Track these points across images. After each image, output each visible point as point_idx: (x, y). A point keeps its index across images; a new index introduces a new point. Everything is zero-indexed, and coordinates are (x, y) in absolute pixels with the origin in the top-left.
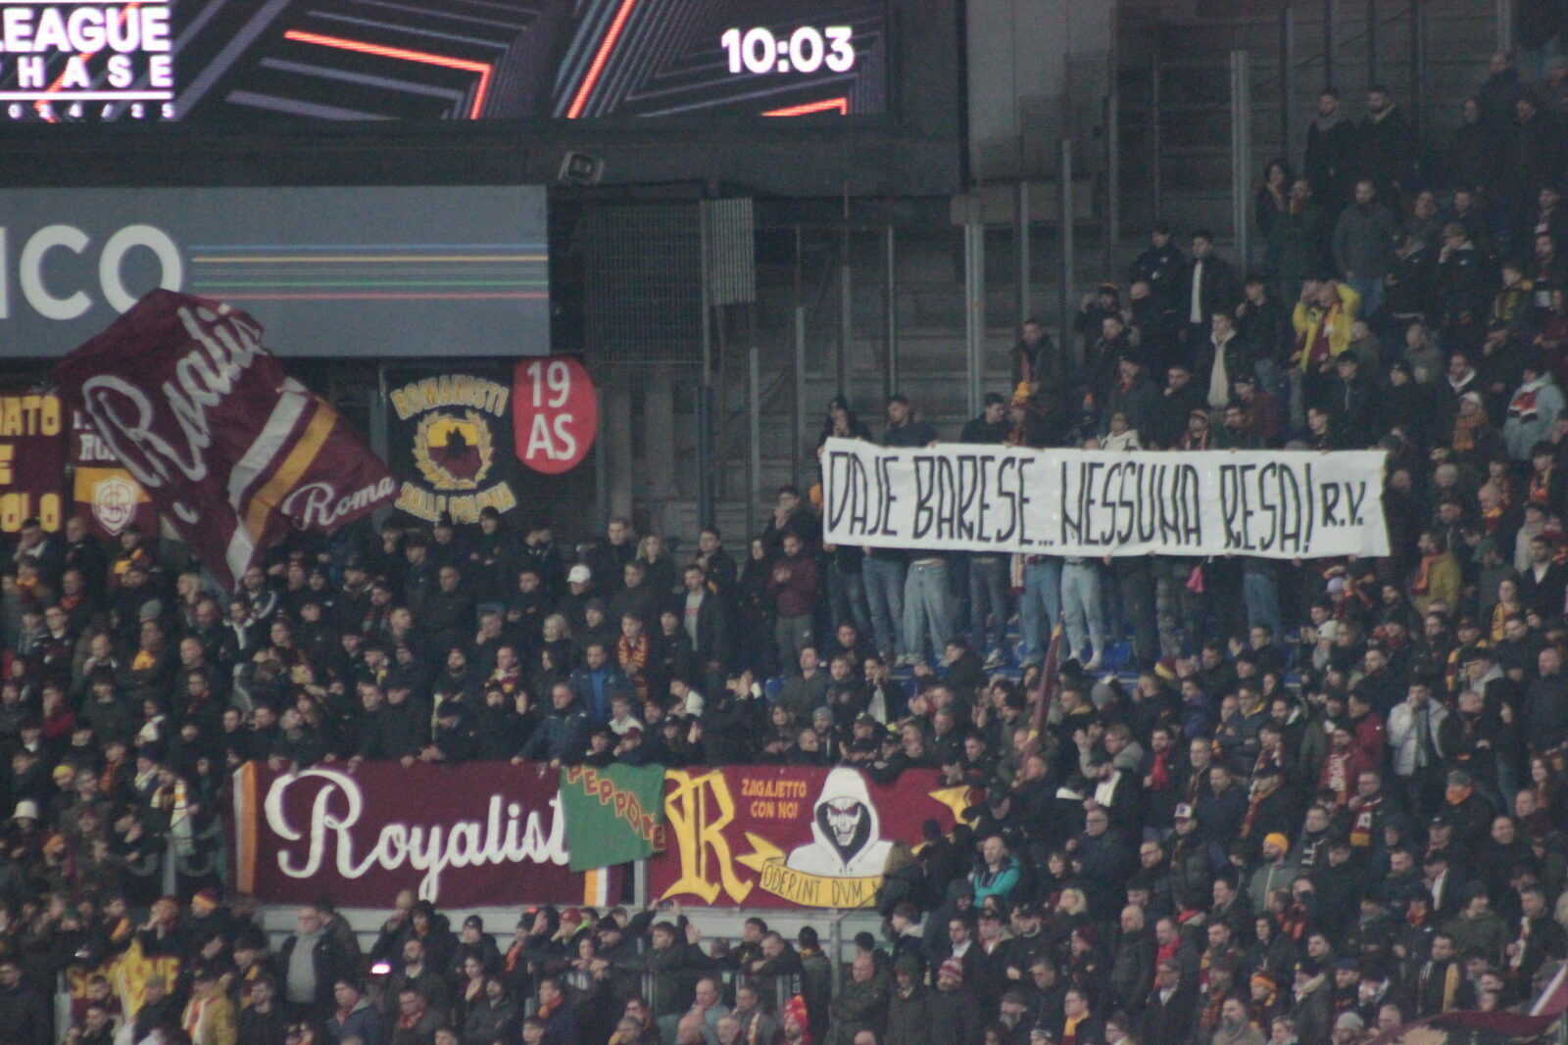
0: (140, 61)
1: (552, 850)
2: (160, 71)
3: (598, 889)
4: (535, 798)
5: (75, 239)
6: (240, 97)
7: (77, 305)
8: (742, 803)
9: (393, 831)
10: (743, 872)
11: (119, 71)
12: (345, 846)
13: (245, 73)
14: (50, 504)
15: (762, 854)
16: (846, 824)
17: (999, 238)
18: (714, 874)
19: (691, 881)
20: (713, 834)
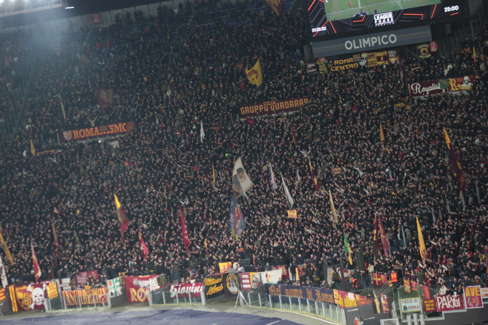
0: (390, 19)
1: (439, 88)
2: (392, 20)
3: (444, 91)
4: (436, 83)
5: (386, 36)
6: (400, 21)
7: (387, 43)
8: (457, 81)
9: (423, 88)
10: (458, 88)
11: (388, 20)
12: (419, 90)
13: (400, 18)
14: (387, 62)
15: (459, 85)
16: (466, 81)
17: (474, 24)
18: (454, 88)
19: (453, 89)
20: (454, 84)
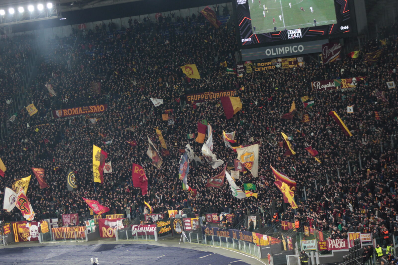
0: (299, 34)
1: (334, 86)
2: (301, 34)
3: (337, 88)
4: (332, 82)
5: (296, 47)
6: (306, 35)
7: (296, 51)
8: (347, 81)
9: (322, 85)
10: (348, 86)
11: (298, 35)
12: (319, 87)
13: (307, 34)
14: (296, 65)
15: (349, 84)
16: (354, 81)
17: (361, 39)
18: (345, 86)
19: (344, 87)
20: (345, 83)
